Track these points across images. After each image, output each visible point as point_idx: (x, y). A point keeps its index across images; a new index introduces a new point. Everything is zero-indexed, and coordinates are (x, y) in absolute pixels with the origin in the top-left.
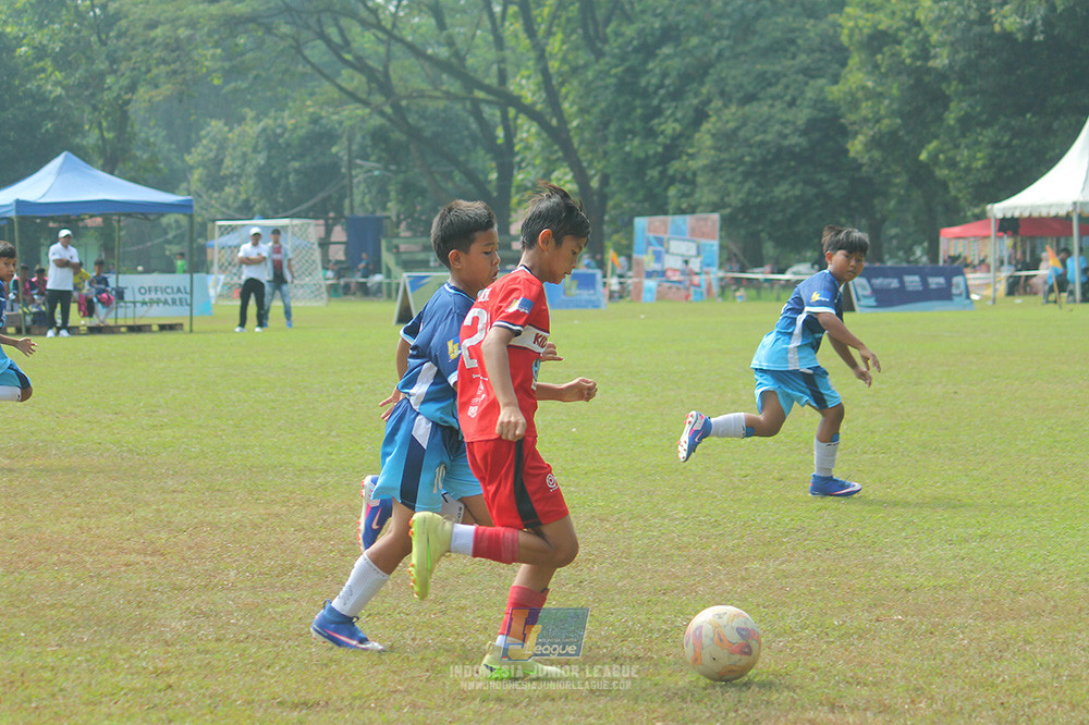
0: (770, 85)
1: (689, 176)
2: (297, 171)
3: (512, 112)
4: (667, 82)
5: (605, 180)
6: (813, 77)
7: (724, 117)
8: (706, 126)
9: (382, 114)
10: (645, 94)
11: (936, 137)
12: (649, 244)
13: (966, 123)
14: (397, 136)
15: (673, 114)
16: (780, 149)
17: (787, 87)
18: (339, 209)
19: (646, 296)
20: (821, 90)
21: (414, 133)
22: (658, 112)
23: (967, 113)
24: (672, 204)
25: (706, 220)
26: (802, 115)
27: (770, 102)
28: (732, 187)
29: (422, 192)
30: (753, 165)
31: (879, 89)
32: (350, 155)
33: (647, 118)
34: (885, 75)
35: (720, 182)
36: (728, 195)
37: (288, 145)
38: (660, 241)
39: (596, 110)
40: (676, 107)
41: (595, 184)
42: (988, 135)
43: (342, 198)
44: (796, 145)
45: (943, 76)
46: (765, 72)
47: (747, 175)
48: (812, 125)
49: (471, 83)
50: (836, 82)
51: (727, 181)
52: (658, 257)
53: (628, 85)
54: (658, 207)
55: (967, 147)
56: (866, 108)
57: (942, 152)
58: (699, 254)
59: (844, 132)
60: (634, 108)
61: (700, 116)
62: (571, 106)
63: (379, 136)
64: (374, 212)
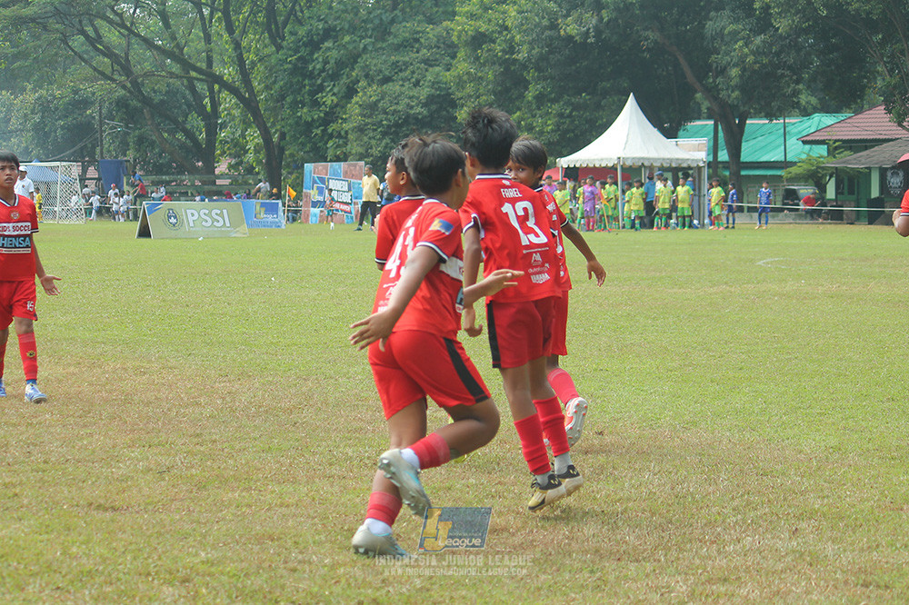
0: (401, 71)
1: (343, 133)
2: (62, 128)
3: (216, 87)
4: (328, 66)
5: (283, 136)
6: (432, 66)
7: (368, 93)
8: (355, 99)
9: (124, 87)
10: (311, 76)
11: (519, 109)
12: (315, 182)
13: (540, 99)
14: (134, 103)
15: (331, 90)
16: (408, 116)
17: (413, 72)
18: (92, 155)
19: (312, 220)
20: (438, 74)
21: (146, 101)
22: (321, 89)
23: (540, 92)
24: (330, 153)
25: (355, 166)
26: (424, 92)
27: (401, 83)
28: (373, 142)
29: (152, 144)
30: (389, 126)
31: (479, 74)
32: (100, 116)
33: (313, 93)
34: (484, 65)
35: (366, 139)
36: (371, 148)
37: (57, 109)
38: (322, 180)
39: (277, 86)
40: (334, 85)
41: (275, 138)
42: (555, 108)
43: (94, 147)
44: (419, 113)
45: (524, 67)
46: (398, 62)
47: (384, 134)
48: (430, 100)
49: (187, 65)
50: (449, 70)
51: (370, 138)
52: (321, 192)
53: (300, 70)
54: (320, 156)
55: (541, 116)
56: (470, 88)
57: (523, 119)
58: (350, 190)
59: (453, 104)
60: (305, 86)
61: (351, 92)
62: (259, 84)
63: (121, 104)
64: (116, 157)
